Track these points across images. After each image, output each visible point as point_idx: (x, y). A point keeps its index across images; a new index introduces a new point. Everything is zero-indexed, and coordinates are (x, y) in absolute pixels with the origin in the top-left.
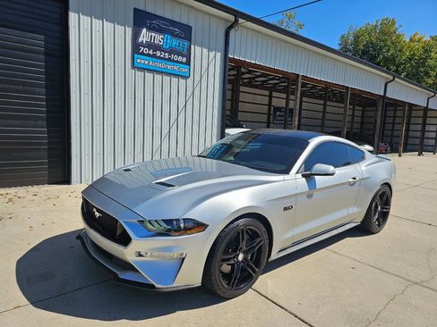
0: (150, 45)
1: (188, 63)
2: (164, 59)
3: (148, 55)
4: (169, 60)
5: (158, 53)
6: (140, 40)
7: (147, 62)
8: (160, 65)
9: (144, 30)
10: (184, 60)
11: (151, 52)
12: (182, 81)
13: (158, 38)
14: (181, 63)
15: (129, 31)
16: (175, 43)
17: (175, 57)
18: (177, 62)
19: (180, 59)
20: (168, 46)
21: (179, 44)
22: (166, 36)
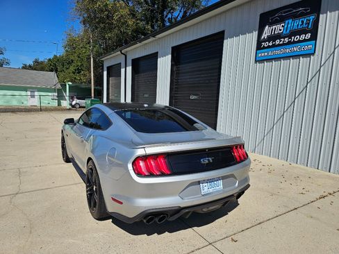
0: (270, 38)
1: (314, 37)
2: (284, 44)
3: (269, 47)
4: (289, 43)
5: (277, 42)
6: (263, 37)
7: (266, 54)
8: (278, 52)
9: (267, 27)
10: (309, 35)
11: (271, 44)
12: (304, 61)
13: (278, 28)
14: (305, 40)
15: (255, 34)
16: (297, 23)
17: (296, 38)
18: (299, 41)
19: (303, 37)
20: (288, 31)
21: (303, 22)
22: (287, 22)
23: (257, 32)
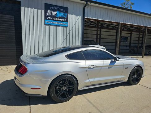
0: (51, 16)
1: (67, 21)
2: (57, 20)
5: (55, 19)
6: (47, 14)
7: (50, 22)
8: (55, 23)
9: (49, 11)
11: (52, 19)
12: (65, 28)
13: (54, 13)
14: (64, 21)
16: (61, 14)
18: (63, 21)
20: (58, 16)
21: (63, 15)
22: (57, 12)
23: (44, 11)
